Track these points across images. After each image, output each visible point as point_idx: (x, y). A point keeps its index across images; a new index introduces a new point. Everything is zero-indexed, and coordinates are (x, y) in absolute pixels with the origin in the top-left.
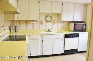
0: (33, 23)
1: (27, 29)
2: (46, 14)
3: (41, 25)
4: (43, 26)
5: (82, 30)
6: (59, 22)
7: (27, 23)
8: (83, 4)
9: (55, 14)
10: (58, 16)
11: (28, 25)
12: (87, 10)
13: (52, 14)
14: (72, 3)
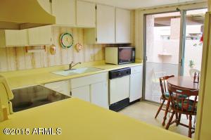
0: (33, 53)
1: (17, 69)
2: (60, 28)
3: (51, 56)
4: (55, 59)
5: (131, 60)
6: (86, 46)
7: (16, 55)
8: (128, 10)
9: (78, 29)
10: (84, 33)
11: (21, 58)
12: (134, 21)
13: (72, 29)
14: (112, 7)
